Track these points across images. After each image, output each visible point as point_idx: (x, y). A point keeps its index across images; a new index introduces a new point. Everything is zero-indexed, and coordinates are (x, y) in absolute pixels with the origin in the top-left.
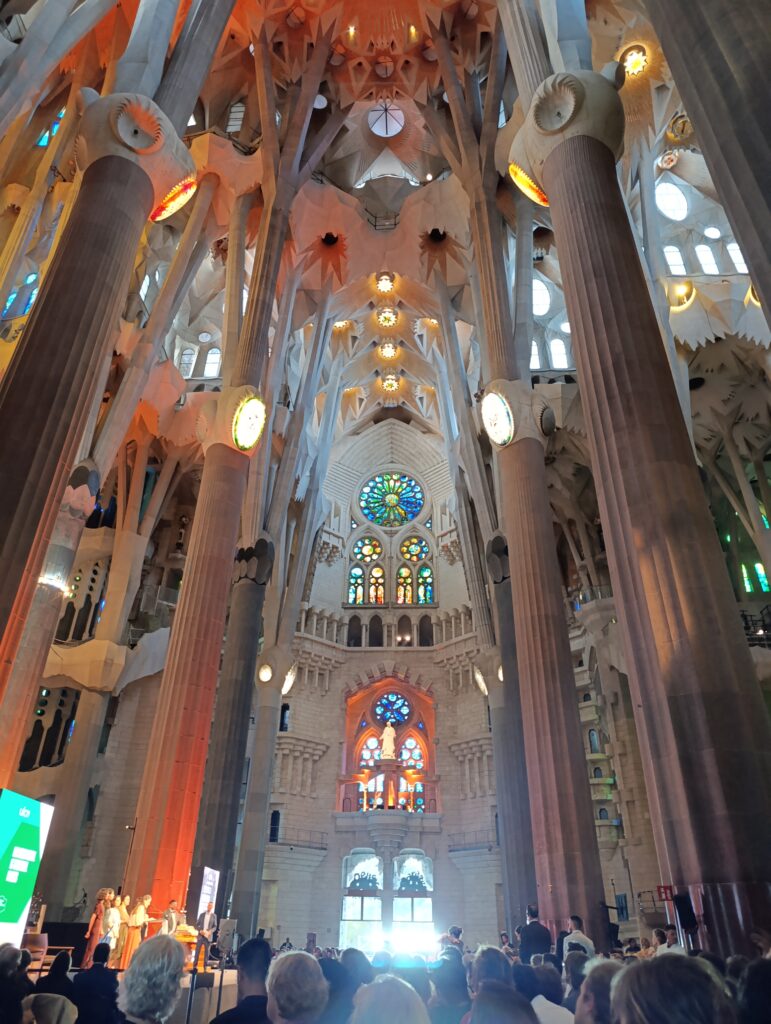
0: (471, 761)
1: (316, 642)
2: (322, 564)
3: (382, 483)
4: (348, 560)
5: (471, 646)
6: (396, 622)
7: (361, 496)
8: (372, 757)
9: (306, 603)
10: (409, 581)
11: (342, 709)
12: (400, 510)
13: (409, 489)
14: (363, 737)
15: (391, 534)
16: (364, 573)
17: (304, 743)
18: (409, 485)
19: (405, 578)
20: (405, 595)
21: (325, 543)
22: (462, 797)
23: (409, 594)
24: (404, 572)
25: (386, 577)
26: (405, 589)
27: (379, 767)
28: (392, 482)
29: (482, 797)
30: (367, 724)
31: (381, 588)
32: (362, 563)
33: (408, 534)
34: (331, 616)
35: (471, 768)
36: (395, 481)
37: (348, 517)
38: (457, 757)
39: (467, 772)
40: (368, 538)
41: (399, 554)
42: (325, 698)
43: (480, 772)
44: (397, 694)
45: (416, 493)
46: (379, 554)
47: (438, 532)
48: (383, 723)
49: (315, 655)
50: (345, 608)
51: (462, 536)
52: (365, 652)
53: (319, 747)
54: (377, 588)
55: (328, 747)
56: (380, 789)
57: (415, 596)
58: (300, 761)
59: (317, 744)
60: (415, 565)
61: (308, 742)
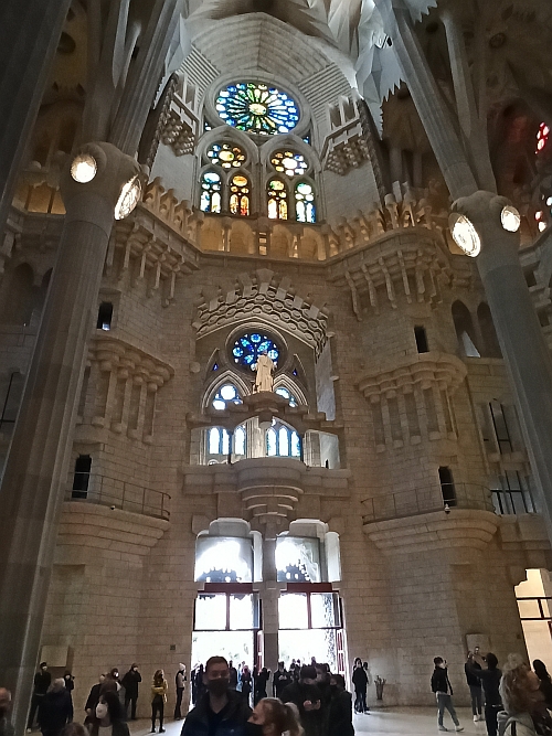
0: (393, 401)
1: (160, 223)
3: (245, 91)
4: (200, 160)
7: (217, 99)
10: (283, 195)
13: (281, 102)
15: (259, 142)
16: (221, 180)
17: (137, 357)
19: (278, 192)
20: (278, 210)
23: (284, 209)
24: (277, 185)
25: (253, 187)
26: (278, 204)
28: (257, 93)
30: (221, 366)
31: (245, 198)
32: (219, 169)
33: (281, 145)
35: (392, 410)
36: (262, 91)
38: (368, 399)
40: (227, 143)
41: (270, 165)
42: (170, 309)
43: (411, 412)
46: (243, 162)
49: (157, 241)
52: (229, 259)
53: (161, 370)
54: (240, 198)
55: (172, 376)
57: (292, 212)
58: (128, 387)
59: (158, 363)
61: (144, 356)
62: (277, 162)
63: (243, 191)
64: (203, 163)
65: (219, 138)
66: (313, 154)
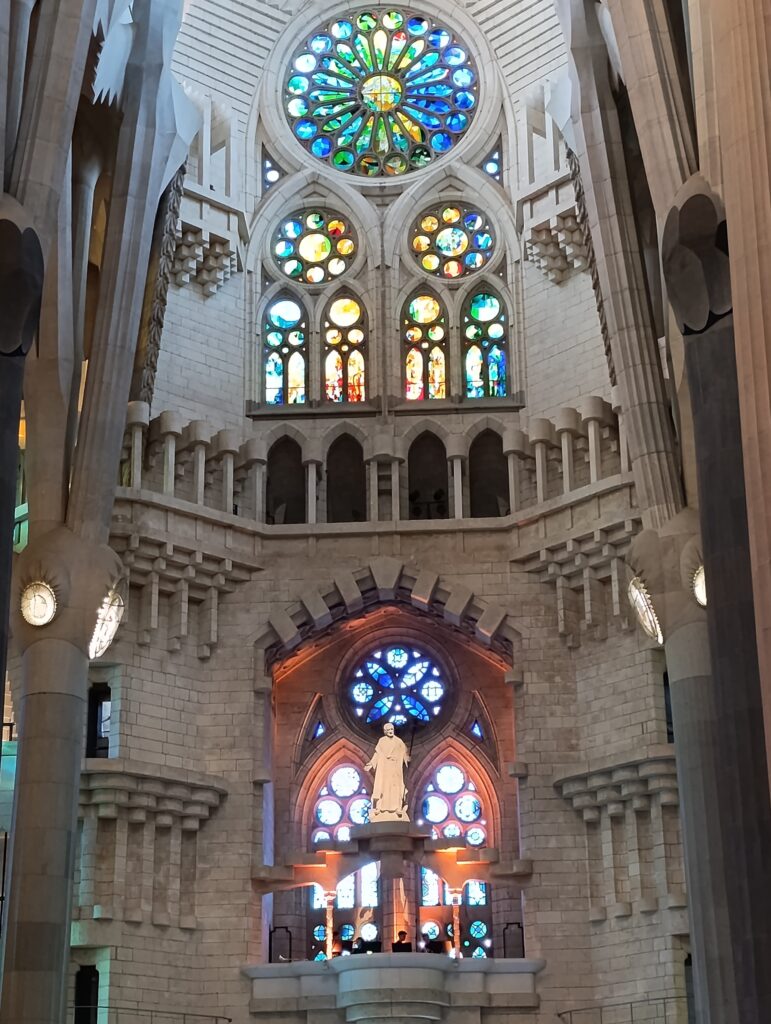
0: (617, 820)
1: (177, 512)
2: (183, 291)
3: (350, 42)
4: (258, 277)
5: (614, 511)
6: (402, 454)
7: (287, 82)
8: (345, 817)
9: (145, 405)
10: (437, 334)
11: (258, 693)
12: (408, 125)
13: (431, 58)
14: (317, 766)
15: (383, 198)
16: (305, 316)
17: (158, 789)
18: (431, 47)
19: (426, 328)
20: (426, 376)
21: (187, 229)
22: (594, 915)
23: (438, 372)
24: (424, 309)
25: (371, 325)
26: (427, 360)
27: (365, 844)
28: (380, 39)
29: (648, 913)
30: (329, 731)
31: (356, 357)
32: (299, 287)
33: (433, 197)
34: (217, 439)
35: (616, 841)
36: (392, 34)
37: (253, 151)
38: (579, 812)
39: (607, 849)
40: (314, 210)
41: (408, 259)
42: (212, 663)
43: (644, 849)
44: (409, 649)
45: (453, 69)
46: (349, 259)
47: (519, 188)
48: (372, 729)
49: (176, 549)
50: (256, 418)
51: (590, 197)
52: (318, 537)
53: (199, 796)
54: (345, 357)
55: (223, 796)
56: (370, 899)
57: (456, 377)
58: (148, 834)
59: (194, 788)
60: (453, 289)
61: (168, 783)
62: (424, 243)
63: (352, 337)
64: (267, 277)
65: (298, 202)
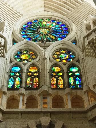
10: (61, 74)
12: (51, 36)
13: (57, 26)
19: (57, 73)
24: (56, 69)
25: (41, 71)
26: (57, 80)
28: (44, 23)
31: (36, 78)
33: (58, 47)
40: (26, 50)
41: (52, 59)
54: (33, 79)
62: (56, 56)
63: (35, 74)
64: (11, 62)
65: (21, 47)
66: (78, 50)
